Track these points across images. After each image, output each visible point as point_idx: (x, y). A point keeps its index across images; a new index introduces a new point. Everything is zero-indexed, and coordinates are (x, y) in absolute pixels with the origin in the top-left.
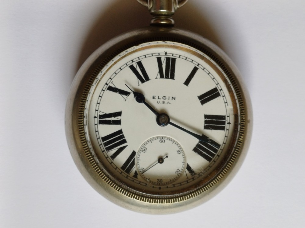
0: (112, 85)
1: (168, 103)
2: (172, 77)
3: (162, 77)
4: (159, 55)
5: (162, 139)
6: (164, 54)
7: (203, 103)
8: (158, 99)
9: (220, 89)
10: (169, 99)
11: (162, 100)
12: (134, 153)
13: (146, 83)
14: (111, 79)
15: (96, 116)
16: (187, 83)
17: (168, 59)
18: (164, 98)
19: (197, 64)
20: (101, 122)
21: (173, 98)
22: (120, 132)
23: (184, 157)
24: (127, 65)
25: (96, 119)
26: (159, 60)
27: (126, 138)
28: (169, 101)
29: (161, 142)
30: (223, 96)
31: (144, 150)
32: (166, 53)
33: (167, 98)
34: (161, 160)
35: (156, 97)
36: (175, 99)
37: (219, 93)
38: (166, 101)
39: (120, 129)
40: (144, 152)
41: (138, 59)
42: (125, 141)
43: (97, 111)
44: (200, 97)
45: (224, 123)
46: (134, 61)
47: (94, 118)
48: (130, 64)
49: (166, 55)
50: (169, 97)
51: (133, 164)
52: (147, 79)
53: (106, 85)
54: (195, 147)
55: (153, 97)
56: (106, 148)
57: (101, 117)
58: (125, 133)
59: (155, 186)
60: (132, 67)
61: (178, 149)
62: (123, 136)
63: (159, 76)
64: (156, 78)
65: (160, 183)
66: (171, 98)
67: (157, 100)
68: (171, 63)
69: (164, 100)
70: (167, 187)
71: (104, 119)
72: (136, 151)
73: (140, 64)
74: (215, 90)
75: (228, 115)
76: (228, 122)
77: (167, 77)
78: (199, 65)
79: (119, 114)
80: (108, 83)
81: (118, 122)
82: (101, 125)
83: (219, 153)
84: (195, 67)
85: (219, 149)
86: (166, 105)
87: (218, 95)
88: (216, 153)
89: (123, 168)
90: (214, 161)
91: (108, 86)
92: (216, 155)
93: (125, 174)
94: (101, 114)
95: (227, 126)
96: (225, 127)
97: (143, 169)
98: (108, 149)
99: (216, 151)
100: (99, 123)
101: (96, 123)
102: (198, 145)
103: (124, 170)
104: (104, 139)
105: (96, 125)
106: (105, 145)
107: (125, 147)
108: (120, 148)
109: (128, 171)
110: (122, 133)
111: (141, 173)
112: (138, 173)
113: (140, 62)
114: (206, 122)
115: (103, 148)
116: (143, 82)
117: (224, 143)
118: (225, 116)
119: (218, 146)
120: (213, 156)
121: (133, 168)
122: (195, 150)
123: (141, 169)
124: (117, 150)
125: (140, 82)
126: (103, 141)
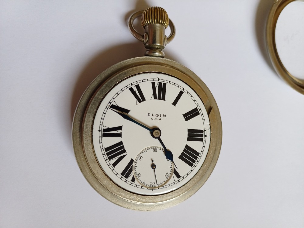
0: (114, 104)
2: (164, 99)
3: (155, 98)
4: (153, 80)
5: (155, 149)
7: (187, 120)
8: (152, 116)
9: (200, 109)
10: (161, 116)
11: (155, 117)
12: (132, 161)
13: (143, 103)
14: (114, 99)
15: (101, 130)
16: (175, 103)
17: (160, 84)
18: (157, 115)
19: (183, 89)
21: (163, 115)
22: (121, 143)
23: (172, 163)
24: (127, 88)
25: (100, 132)
26: (153, 84)
27: (126, 148)
28: (161, 118)
29: (154, 151)
30: (202, 115)
31: (140, 158)
33: (159, 115)
34: (153, 166)
35: (151, 115)
36: (165, 116)
37: (198, 111)
38: (159, 118)
39: (121, 141)
40: (140, 159)
41: (136, 83)
42: (124, 151)
43: (101, 126)
44: (185, 115)
45: (202, 136)
46: (133, 84)
48: (130, 86)
49: (159, 80)
51: (131, 170)
52: (144, 99)
53: (109, 104)
54: (180, 155)
55: (148, 115)
56: (108, 158)
57: (104, 130)
58: (124, 144)
60: (131, 89)
62: (123, 147)
63: (153, 97)
64: (151, 99)
65: (152, 185)
66: (162, 116)
68: (163, 87)
69: (157, 117)
70: (159, 189)
71: (107, 133)
72: (134, 159)
73: (138, 87)
74: (196, 109)
75: (205, 130)
76: (205, 135)
77: (159, 99)
78: (184, 90)
79: (120, 128)
80: (111, 102)
81: (119, 135)
82: (104, 138)
83: (198, 159)
84: (181, 91)
85: (198, 156)
86: (158, 121)
87: (198, 114)
88: (196, 160)
89: (123, 174)
90: (194, 166)
91: (111, 104)
92: (196, 161)
93: (124, 179)
94: (105, 128)
95: (204, 138)
96: (203, 139)
97: (139, 174)
98: (110, 158)
99: (196, 158)
100: (103, 136)
101: (100, 136)
102: (182, 154)
103: (123, 176)
104: (107, 149)
105: (100, 138)
106: (108, 154)
107: (125, 156)
108: (120, 157)
109: (127, 177)
110: (122, 144)
111: (137, 177)
112: (135, 177)
113: (138, 85)
114: (189, 135)
115: (106, 157)
116: (140, 101)
117: (202, 152)
118: (203, 130)
119: (198, 154)
120: (194, 162)
121: (131, 173)
122: (180, 157)
123: (137, 174)
124: (118, 158)
125: (138, 102)
126: (106, 151)
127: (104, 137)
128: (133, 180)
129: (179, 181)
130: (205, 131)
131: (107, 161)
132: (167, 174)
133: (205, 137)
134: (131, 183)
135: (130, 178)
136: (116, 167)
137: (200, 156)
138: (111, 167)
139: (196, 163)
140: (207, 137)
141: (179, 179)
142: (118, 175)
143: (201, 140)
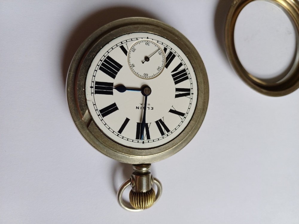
0: (182, 117)
1: (141, 104)
2: (138, 124)
3: (147, 125)
4: (148, 141)
5: (146, 76)
6: (144, 142)
7: (114, 105)
8: (149, 108)
12: (167, 66)
13: (158, 119)
14: (182, 121)
15: (192, 95)
16: (127, 120)
17: (142, 138)
19: (119, 136)
20: (189, 90)
21: (138, 109)
23: (129, 61)
24: (171, 132)
25: (192, 93)
26: (148, 137)
27: (172, 78)
29: (147, 74)
30: (97, 110)
32: (143, 143)
33: (142, 108)
34: (147, 59)
35: (150, 108)
36: (137, 107)
37: (101, 113)
38: (143, 106)
39: (176, 85)
40: (159, 67)
41: (164, 137)
42: (173, 76)
43: (192, 98)
44: (117, 109)
45: (96, 88)
46: (167, 136)
47: (193, 93)
48: (169, 133)
51: (167, 58)
52: (157, 122)
53: (185, 117)
54: (120, 69)
55: (153, 108)
56: (186, 71)
57: (189, 94)
58: (173, 82)
59: (152, 40)
60: (168, 130)
61: (134, 68)
62: (174, 79)
63: (149, 125)
64: (150, 123)
65: (148, 43)
66: (140, 108)
67: (150, 107)
68: (139, 136)
70: (142, 38)
71: (186, 92)
72: (165, 68)
73: (163, 133)
74: (104, 115)
75: (92, 94)
76: (92, 89)
78: (117, 135)
79: (177, 96)
80: (184, 118)
81: (177, 90)
83: (100, 63)
84: (121, 133)
85: (101, 66)
87: (101, 111)
88: (103, 63)
89: (174, 56)
90: (105, 57)
91: (184, 117)
92: (103, 61)
93: (173, 51)
94: (188, 96)
95: (94, 85)
96: (95, 84)
98: (184, 70)
99: (103, 64)
100: (190, 89)
101: (192, 89)
102: (118, 70)
103: (174, 54)
104: (187, 78)
105: (192, 88)
106: (186, 74)
107: (172, 72)
108: (176, 71)
109: (171, 53)
110: (175, 82)
111: (161, 51)
112: (164, 52)
113: (162, 135)
114: (112, 89)
115: (187, 72)
116: (160, 120)
117: (96, 71)
118: (95, 93)
119: (101, 69)
120: (105, 61)
121: (167, 55)
122: (121, 67)
123: (161, 54)
124: (178, 70)
125: (162, 120)
126: (187, 76)
128: (165, 50)
129: (122, 43)
130: (93, 93)
131: (187, 68)
132: (134, 51)
133: (92, 86)
134: (167, 47)
135: (168, 52)
136: (180, 63)
137: (99, 66)
138: (183, 63)
139: (103, 59)
140: (91, 86)
141: (122, 45)
142: (178, 55)
143: (97, 83)
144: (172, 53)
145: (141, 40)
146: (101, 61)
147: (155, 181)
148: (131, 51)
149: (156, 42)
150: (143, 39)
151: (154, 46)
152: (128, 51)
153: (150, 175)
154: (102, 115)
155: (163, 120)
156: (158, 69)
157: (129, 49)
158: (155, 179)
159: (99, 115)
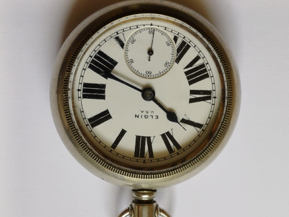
0: (198, 129)
1: (142, 112)
2: (138, 138)
3: (149, 138)
4: (151, 160)
5: (148, 74)
6: (146, 161)
7: (107, 112)
8: (152, 116)
10: (142, 115)
11: (149, 115)
12: (178, 60)
13: (165, 132)
14: (199, 135)
15: (214, 99)
16: (123, 132)
18: (147, 117)
19: (112, 152)
20: (209, 92)
21: (138, 117)
22: (191, 83)
23: (126, 56)
24: (183, 149)
25: (214, 96)
26: (151, 156)
27: (185, 77)
28: (142, 114)
29: (150, 72)
30: (85, 118)
33: (143, 117)
34: (150, 52)
35: (154, 117)
36: (136, 115)
38: (144, 114)
40: (167, 63)
41: (173, 156)
42: (186, 73)
43: (213, 103)
44: (109, 117)
45: (84, 91)
46: (177, 154)
48: (180, 151)
49: (144, 161)
50: (142, 118)
51: (178, 50)
52: (163, 136)
53: (204, 129)
54: (115, 66)
55: (158, 117)
56: (205, 67)
57: (209, 98)
58: (186, 81)
59: (157, 27)
60: (179, 147)
61: (133, 64)
62: (188, 78)
63: (152, 139)
64: (154, 137)
65: (152, 31)
66: (140, 117)
67: (154, 115)
68: (139, 153)
69: (147, 114)
70: (144, 26)
71: (206, 95)
72: (175, 63)
73: (171, 151)
74: (93, 126)
75: (80, 99)
76: (80, 92)
77: (144, 138)
78: (110, 150)
79: (192, 101)
80: (202, 131)
81: (192, 92)
83: (90, 59)
84: (114, 149)
86: (145, 110)
87: (90, 120)
88: (93, 59)
89: (188, 47)
90: (96, 51)
91: (202, 129)
92: (93, 57)
93: (187, 41)
94: (209, 101)
95: (81, 87)
96: (83, 87)
97: (168, 45)
98: (203, 66)
101: (214, 92)
102: (112, 68)
103: (188, 44)
104: (207, 76)
105: (214, 89)
106: (205, 70)
107: (186, 68)
108: (191, 66)
109: (183, 43)
110: (189, 82)
111: (170, 41)
112: (174, 42)
114: (104, 92)
115: (207, 67)
116: (168, 133)
117: (85, 70)
118: (83, 98)
119: (91, 67)
120: (96, 57)
121: (178, 46)
122: (115, 63)
124: (194, 65)
126: (207, 74)
127: (210, 90)
128: (176, 39)
129: (117, 33)
130: (81, 97)
131: (207, 63)
132: (133, 42)
133: (80, 89)
134: (178, 35)
135: (179, 41)
136: (197, 55)
137: (88, 63)
138: (201, 56)
139: (94, 54)
140: (78, 89)
141: (117, 36)
142: (194, 46)
143: (85, 85)
144: (185, 43)
145: (142, 27)
146: (91, 57)
147: (162, 214)
148: (129, 42)
149: (162, 29)
150: (146, 26)
151: (161, 34)
152: (125, 43)
153: (155, 204)
154: (91, 124)
155: (171, 133)
156: (165, 65)
157: (127, 40)
158: (162, 211)
159: (88, 125)
